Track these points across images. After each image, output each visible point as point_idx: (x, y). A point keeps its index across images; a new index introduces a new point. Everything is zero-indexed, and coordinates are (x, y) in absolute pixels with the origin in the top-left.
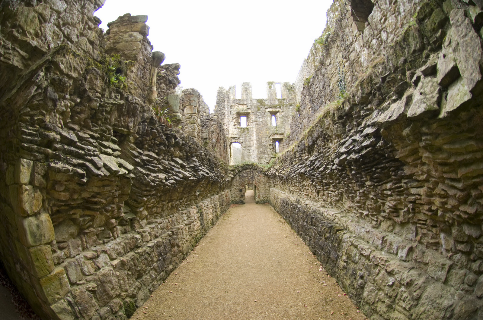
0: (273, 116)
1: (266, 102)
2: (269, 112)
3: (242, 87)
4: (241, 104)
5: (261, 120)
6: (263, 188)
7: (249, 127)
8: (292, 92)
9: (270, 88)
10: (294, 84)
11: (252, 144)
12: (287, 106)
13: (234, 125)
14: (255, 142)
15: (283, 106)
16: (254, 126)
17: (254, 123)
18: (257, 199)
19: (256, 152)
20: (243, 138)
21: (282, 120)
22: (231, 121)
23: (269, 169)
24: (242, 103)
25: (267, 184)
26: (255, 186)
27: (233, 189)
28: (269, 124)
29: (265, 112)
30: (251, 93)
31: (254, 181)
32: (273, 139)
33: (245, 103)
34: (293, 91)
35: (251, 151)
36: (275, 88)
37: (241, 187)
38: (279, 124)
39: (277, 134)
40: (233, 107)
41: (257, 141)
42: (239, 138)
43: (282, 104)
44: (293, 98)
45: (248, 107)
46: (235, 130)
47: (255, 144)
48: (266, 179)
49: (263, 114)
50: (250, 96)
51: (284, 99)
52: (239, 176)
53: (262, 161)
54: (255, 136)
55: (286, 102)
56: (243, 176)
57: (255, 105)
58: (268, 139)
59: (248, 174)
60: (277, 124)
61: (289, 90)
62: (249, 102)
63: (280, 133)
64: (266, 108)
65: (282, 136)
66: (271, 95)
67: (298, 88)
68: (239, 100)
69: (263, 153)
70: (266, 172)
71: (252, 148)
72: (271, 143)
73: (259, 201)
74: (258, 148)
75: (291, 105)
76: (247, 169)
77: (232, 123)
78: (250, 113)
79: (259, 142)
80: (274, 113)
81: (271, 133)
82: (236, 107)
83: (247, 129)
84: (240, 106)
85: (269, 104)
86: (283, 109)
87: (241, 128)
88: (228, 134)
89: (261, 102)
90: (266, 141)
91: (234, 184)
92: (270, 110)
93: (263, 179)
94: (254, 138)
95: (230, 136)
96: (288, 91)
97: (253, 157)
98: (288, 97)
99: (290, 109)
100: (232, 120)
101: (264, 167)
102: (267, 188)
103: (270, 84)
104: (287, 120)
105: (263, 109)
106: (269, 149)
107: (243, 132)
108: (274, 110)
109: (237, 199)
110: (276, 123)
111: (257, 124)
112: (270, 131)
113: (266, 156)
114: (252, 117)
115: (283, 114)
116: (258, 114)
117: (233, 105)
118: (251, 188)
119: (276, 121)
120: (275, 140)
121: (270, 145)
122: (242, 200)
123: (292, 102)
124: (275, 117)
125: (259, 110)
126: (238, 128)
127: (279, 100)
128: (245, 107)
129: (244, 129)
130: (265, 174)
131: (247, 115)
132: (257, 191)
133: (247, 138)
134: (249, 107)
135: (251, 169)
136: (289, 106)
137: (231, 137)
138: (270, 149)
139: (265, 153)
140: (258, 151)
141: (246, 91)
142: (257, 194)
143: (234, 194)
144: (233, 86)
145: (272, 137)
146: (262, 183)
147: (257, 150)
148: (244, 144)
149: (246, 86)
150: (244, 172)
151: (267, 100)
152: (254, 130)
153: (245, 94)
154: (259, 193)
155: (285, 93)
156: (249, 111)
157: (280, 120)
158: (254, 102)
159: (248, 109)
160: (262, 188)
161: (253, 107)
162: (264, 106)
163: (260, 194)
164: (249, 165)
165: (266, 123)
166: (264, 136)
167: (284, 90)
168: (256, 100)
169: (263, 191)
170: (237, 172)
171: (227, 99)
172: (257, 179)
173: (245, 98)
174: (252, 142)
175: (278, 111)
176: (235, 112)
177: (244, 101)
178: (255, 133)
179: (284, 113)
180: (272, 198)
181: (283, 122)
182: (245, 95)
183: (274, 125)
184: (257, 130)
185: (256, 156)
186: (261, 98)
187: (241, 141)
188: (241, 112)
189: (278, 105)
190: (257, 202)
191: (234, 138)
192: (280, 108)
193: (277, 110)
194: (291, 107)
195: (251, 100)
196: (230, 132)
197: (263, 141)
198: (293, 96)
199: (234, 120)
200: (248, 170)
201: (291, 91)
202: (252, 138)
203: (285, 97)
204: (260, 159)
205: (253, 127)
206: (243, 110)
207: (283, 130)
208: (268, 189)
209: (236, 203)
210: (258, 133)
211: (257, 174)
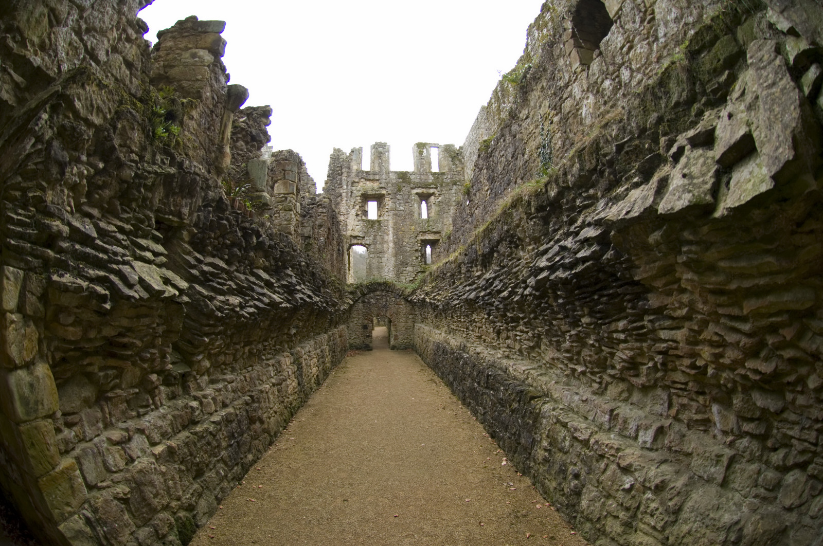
0: (424, 202)
1: (412, 177)
2: (417, 194)
3: (373, 150)
4: (369, 180)
5: (402, 208)
6: (403, 324)
7: (381, 219)
8: (457, 162)
9: (421, 153)
10: (461, 148)
11: (385, 249)
12: (447, 184)
13: (357, 215)
14: (391, 245)
15: (441, 186)
16: (390, 218)
17: (391, 213)
18: (392, 342)
19: (392, 261)
20: (371, 238)
21: (438, 209)
22: (351, 207)
23: (414, 292)
24: (371, 177)
25: (411, 317)
26: (390, 319)
27: (351, 324)
28: (416, 215)
29: (410, 194)
30: (387, 161)
31: (389, 312)
32: (422, 241)
33: (377, 177)
34: (460, 160)
35: (384, 260)
36: (429, 154)
37: (366, 321)
38: (432, 214)
39: (429, 232)
40: (357, 184)
41: (395, 243)
42: (364, 237)
43: (440, 181)
44: (459, 172)
45: (381, 186)
46: (357, 223)
47: (390, 248)
48: (409, 308)
49: (406, 197)
50: (386, 166)
51: (443, 174)
52: (363, 302)
53: (402, 278)
54: (391, 235)
55: (447, 179)
56: (369, 302)
57: (394, 181)
58: (413, 240)
59: (377, 299)
60: (430, 215)
61: (453, 158)
62: (384, 176)
63: (434, 230)
64: (412, 188)
65: (438, 235)
66: (422, 165)
67: (468, 154)
68: (367, 173)
69: (405, 264)
70: (409, 296)
71: (386, 255)
72: (418, 246)
73: (397, 345)
74: (396, 255)
75: (455, 184)
76: (376, 290)
77: (353, 212)
78: (384, 195)
79: (398, 244)
80: (425, 197)
81: (419, 229)
82: (361, 184)
83: (379, 222)
84: (368, 183)
85: (418, 181)
86: (441, 190)
87: (369, 221)
88: (346, 230)
89: (403, 176)
90: (410, 244)
91: (354, 316)
92: (419, 191)
93: (404, 308)
94: (390, 237)
95: (349, 233)
96: (450, 159)
97: (386, 270)
98: (450, 170)
99: (453, 191)
100: (354, 206)
101: (406, 288)
102: (410, 323)
103: (421, 147)
104: (446, 208)
105: (406, 189)
106: (414, 258)
107: (372, 227)
108: (425, 191)
109: (358, 341)
110: (428, 214)
111: (396, 215)
112: (417, 226)
113: (410, 269)
114: (388, 202)
115: (440, 198)
116: (398, 197)
117: (356, 180)
118: (382, 323)
119: (428, 210)
120: (425, 243)
121: (416, 250)
122: (368, 343)
123: (457, 179)
124: (427, 203)
125: (399, 190)
126: (363, 220)
127: (435, 174)
128: (376, 185)
129: (373, 222)
130: (406, 300)
131: (379, 198)
132: (392, 329)
133: (378, 237)
134: (383, 185)
135: (383, 290)
136: (451, 185)
137: (351, 236)
138: (417, 258)
139: (407, 264)
140: (396, 260)
141: (380, 158)
142: (394, 333)
143: (353, 332)
144: (357, 147)
145: (420, 238)
146: (401, 314)
147: (393, 259)
148: (372, 248)
149: (381, 149)
150: (372, 295)
151: (413, 173)
152: (391, 224)
153: (377, 162)
154: (396, 331)
155: (445, 163)
156: (384, 192)
157: (434, 209)
158: (392, 176)
159: (382, 188)
160: (401, 324)
161: (390, 185)
162: (410, 183)
163: (398, 334)
164: (380, 284)
165: (411, 214)
166: (407, 236)
167: (444, 157)
168: (396, 173)
169: (404, 329)
170: (360, 295)
171: (347, 170)
172: (393, 308)
173: (377, 169)
174: (385, 245)
175: (433, 194)
176: (360, 193)
177: (375, 174)
178: (391, 229)
179: (443, 196)
180: (418, 341)
181: (441, 212)
182: (377, 165)
183: (424, 216)
184: (395, 224)
185: (391, 269)
186: (404, 170)
187: (368, 242)
188: (370, 192)
189: (432, 184)
190: (393, 348)
191: (355, 237)
192: (436, 188)
193: (431, 191)
194: (455, 187)
195: (388, 173)
196: (350, 227)
197: (404, 243)
198: (459, 169)
199: (357, 207)
200: (378, 293)
201: (456, 159)
202: (386, 238)
203: (446, 170)
204: (399, 274)
205: (389, 220)
206: (373, 189)
207: (440, 225)
208: (412, 325)
209: (357, 349)
210: (397, 230)
211: (393, 299)
